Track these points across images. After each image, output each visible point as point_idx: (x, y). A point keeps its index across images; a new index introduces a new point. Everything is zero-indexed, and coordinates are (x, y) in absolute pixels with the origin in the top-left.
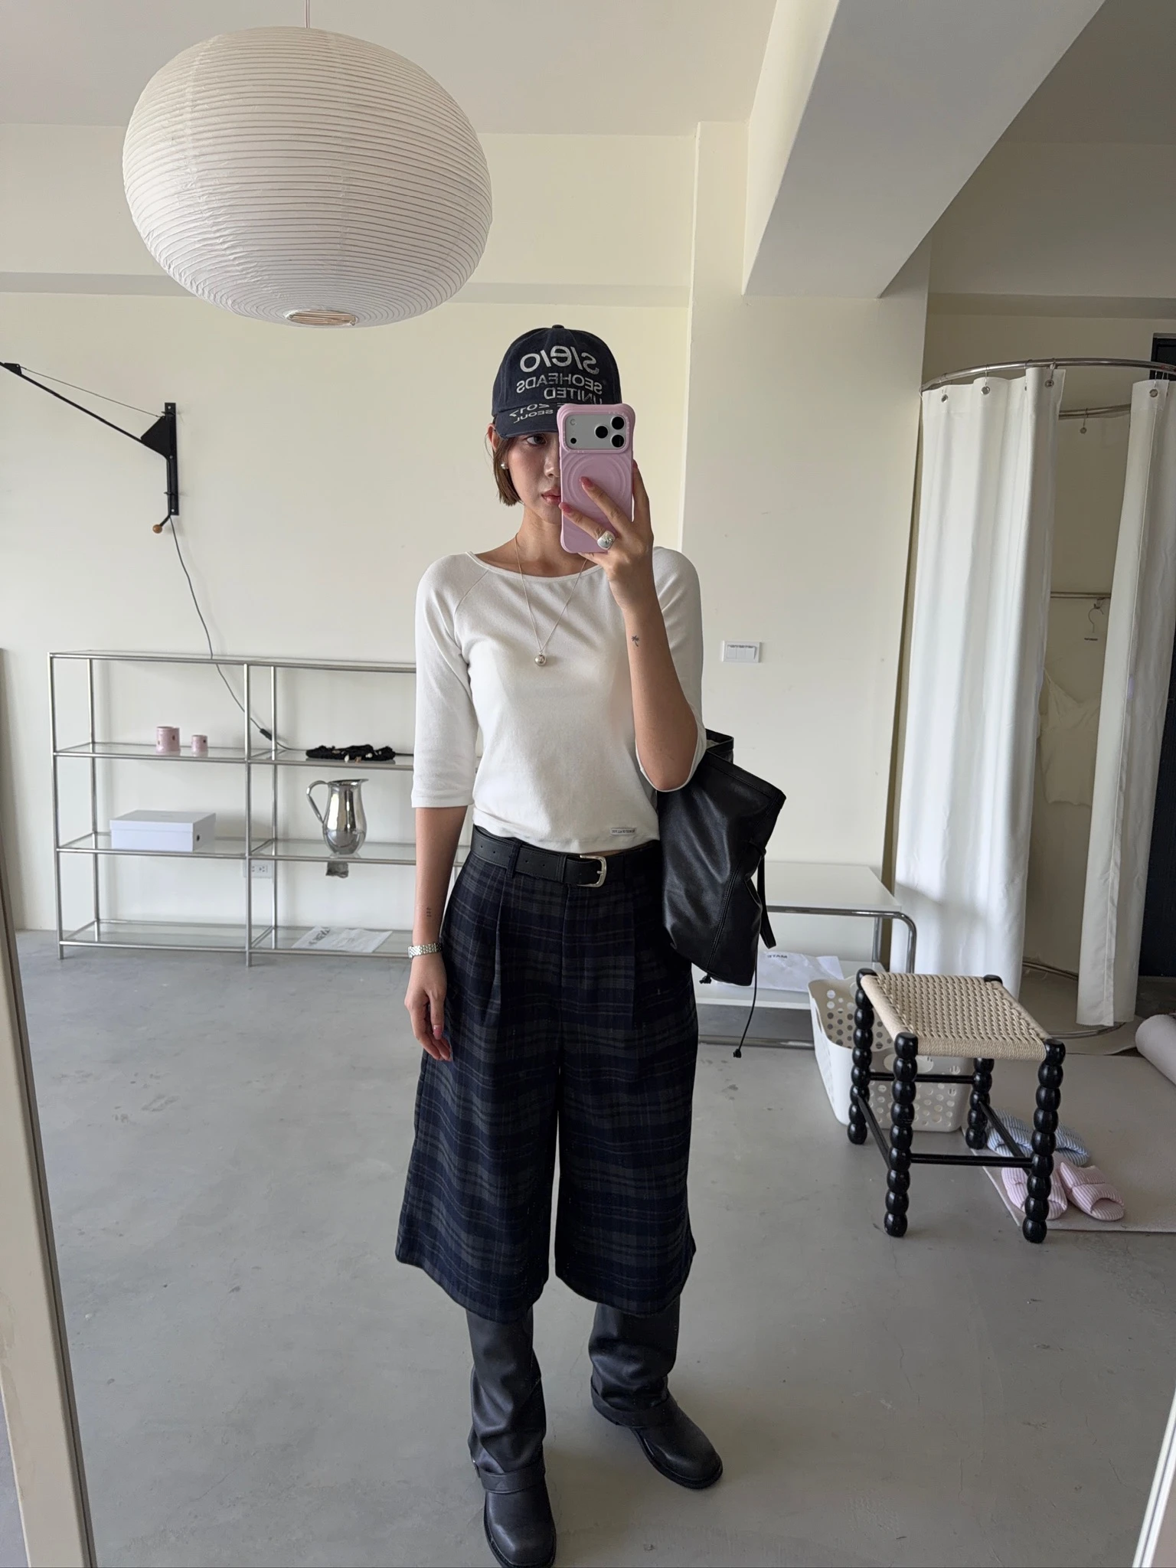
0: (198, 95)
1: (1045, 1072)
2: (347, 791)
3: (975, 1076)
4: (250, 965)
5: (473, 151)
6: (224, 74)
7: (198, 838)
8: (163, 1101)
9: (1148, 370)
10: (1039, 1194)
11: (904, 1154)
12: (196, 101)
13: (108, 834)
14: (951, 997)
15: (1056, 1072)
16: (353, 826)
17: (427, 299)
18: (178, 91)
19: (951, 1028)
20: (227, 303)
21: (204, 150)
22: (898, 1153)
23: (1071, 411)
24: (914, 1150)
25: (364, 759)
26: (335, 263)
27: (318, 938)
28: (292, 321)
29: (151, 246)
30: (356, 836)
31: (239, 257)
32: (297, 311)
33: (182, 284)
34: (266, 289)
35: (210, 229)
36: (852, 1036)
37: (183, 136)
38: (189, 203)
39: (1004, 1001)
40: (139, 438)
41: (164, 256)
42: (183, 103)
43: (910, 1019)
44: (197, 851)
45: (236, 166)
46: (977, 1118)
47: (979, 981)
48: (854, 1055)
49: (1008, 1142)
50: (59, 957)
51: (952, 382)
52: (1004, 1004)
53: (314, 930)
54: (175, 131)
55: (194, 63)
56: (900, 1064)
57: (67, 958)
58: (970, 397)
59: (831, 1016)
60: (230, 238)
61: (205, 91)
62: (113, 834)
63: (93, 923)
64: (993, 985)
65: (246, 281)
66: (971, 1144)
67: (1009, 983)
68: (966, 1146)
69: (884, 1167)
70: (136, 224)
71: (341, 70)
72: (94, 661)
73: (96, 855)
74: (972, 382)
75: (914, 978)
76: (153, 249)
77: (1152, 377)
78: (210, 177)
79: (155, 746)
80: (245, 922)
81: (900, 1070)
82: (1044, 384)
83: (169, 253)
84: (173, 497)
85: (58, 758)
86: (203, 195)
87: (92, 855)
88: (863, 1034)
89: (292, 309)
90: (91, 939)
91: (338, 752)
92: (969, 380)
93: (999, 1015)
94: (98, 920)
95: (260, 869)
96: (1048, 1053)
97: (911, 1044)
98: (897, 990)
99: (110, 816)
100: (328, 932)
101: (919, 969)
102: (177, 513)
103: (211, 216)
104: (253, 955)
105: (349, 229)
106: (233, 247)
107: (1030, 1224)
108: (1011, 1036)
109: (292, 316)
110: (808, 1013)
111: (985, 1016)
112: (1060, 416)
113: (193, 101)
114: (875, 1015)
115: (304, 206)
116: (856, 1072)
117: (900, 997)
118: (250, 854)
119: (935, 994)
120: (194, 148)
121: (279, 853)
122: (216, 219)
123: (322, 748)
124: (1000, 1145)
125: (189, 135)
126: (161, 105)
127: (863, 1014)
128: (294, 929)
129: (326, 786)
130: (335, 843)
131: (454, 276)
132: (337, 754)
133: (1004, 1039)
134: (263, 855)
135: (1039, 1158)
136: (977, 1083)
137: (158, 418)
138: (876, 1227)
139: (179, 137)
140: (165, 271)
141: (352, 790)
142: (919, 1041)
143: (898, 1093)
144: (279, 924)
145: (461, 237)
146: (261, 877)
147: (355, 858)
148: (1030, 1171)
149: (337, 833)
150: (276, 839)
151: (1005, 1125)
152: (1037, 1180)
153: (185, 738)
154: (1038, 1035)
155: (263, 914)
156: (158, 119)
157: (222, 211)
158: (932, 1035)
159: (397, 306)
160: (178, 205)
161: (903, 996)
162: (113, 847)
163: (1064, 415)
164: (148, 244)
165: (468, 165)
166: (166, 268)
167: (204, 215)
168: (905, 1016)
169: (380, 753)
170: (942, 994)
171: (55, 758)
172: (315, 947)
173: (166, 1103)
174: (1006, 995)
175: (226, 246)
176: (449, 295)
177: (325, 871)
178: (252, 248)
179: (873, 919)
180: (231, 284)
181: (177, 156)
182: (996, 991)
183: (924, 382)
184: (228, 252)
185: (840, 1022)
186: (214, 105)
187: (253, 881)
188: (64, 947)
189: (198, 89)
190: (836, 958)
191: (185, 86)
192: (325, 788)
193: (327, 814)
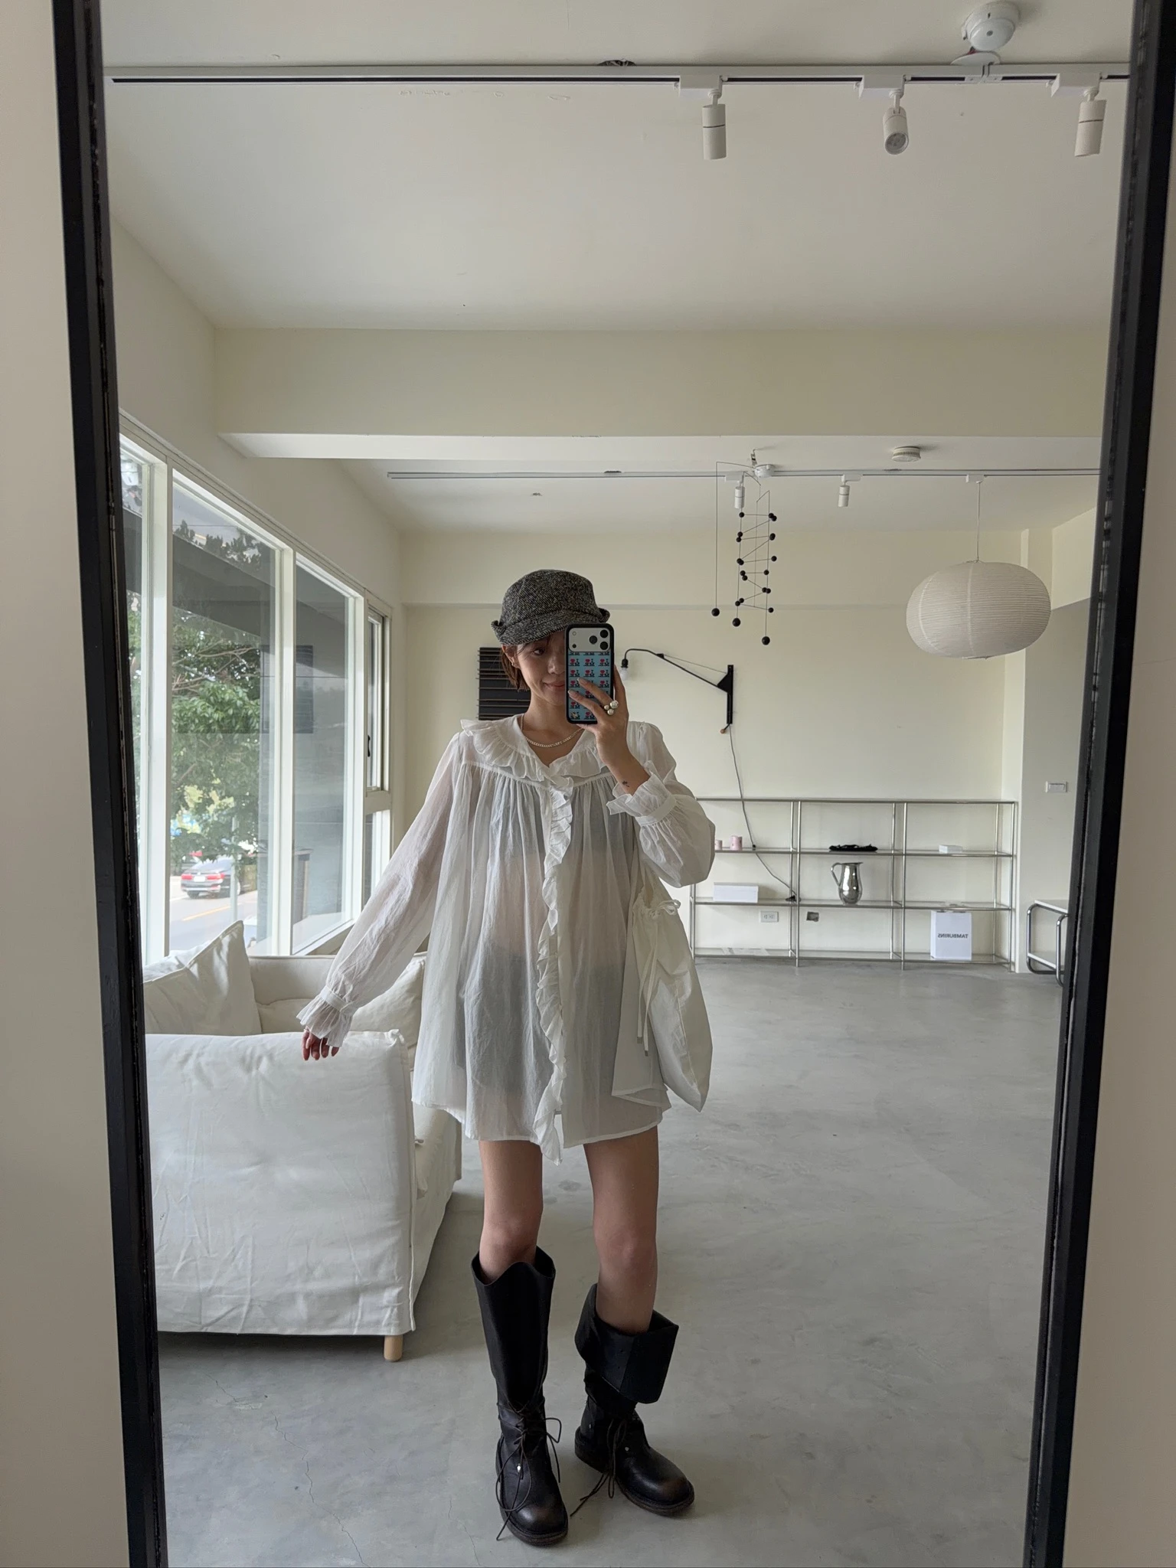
2: (854, 867)
4: (799, 966)
7: (760, 896)
16: (857, 888)
30: (858, 894)
40: (717, 683)
44: (762, 903)
84: (730, 715)
102: (731, 722)
104: (800, 961)
137: (725, 674)
162: (714, 900)
192: (840, 867)
193: (842, 881)
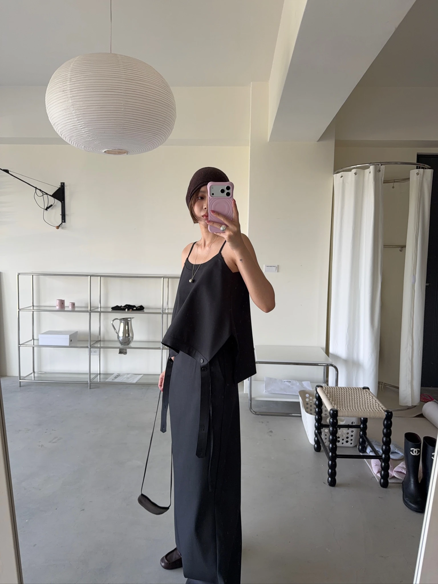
0: (72, 76)
1: (386, 422)
2: (126, 322)
3: (360, 426)
4: (90, 388)
5: (169, 94)
6: (81, 69)
7: (71, 341)
8: (56, 439)
9: (415, 166)
10: (385, 469)
11: (334, 455)
12: (71, 78)
13: (38, 340)
14: (350, 395)
15: (389, 422)
16: (129, 335)
17: (153, 145)
18: (65, 75)
19: (350, 407)
20: (82, 147)
21: (74, 95)
22: (332, 454)
23: (389, 181)
24: (338, 453)
25: (133, 310)
26: (120, 133)
27: (116, 378)
28: (105, 153)
29: (55, 128)
30: (130, 339)
31: (87, 131)
32: (107, 150)
33: (66, 141)
34: (96, 142)
35: (76, 122)
36: (314, 411)
37: (67, 90)
38: (70, 113)
39: (370, 396)
40: (51, 194)
41: (59, 132)
42: (67, 79)
43: (335, 404)
44: (70, 345)
45: (84, 100)
46: (362, 441)
47: (361, 389)
48: (315, 418)
49: (374, 450)
50: (19, 386)
51: (343, 171)
52: (370, 397)
53: (114, 375)
54: (64, 89)
55: (71, 66)
56: (331, 420)
57: (22, 386)
58: (350, 176)
59: (307, 404)
60: (83, 125)
61: (74, 75)
62: (40, 340)
63: (32, 373)
64: (366, 390)
65: (89, 139)
66: (360, 451)
67: (373, 389)
68: (359, 452)
69: (327, 460)
70: (50, 121)
71: (123, 67)
72: (34, 276)
73: (33, 347)
74: (351, 171)
75: (337, 388)
76: (56, 129)
77: (417, 168)
78: (76, 104)
79: (56, 307)
80: (88, 372)
81: (331, 423)
82: (377, 170)
83: (62, 130)
84: (63, 216)
85: (20, 312)
86: (74, 110)
87: (32, 348)
88: (318, 410)
89: (105, 149)
90: (32, 379)
91: (123, 308)
92: (350, 170)
93: (368, 402)
94: (34, 372)
95: (94, 352)
96: (386, 415)
97: (335, 412)
98: (330, 393)
99: (39, 333)
100: (119, 375)
101: (339, 386)
102: (65, 222)
103: (76, 117)
104: (91, 384)
105: (125, 121)
106: (84, 128)
107: (382, 481)
108: (372, 409)
109: (105, 151)
110: (299, 403)
111: (363, 402)
112: (384, 182)
113: (70, 78)
114: (323, 403)
115: (109, 114)
116: (317, 424)
117: (331, 396)
118: (90, 346)
119: (345, 394)
120: (70, 94)
121: (101, 346)
122: (78, 118)
123: (117, 306)
124: (371, 451)
125: (69, 90)
126: (60, 80)
127: (318, 402)
128: (107, 374)
129: (119, 320)
130: (122, 342)
131: (163, 137)
132: (122, 309)
133: (370, 410)
134: (95, 347)
135: (385, 456)
136: (362, 428)
137: (58, 188)
138: (324, 483)
139: (65, 91)
140: (60, 137)
141: (128, 321)
142: (338, 412)
143: (331, 432)
144: (101, 372)
145: (165, 123)
146: (94, 355)
147: (129, 347)
148: (381, 460)
149: (123, 338)
150: (100, 341)
151: (373, 444)
152: (384, 464)
153: (67, 304)
154: (382, 409)
155: (95, 369)
156: (58, 84)
157: (80, 115)
158: (343, 409)
159: (143, 148)
160: (65, 114)
161: (333, 395)
162: (40, 344)
163: (385, 182)
164: (54, 127)
165: (167, 98)
166: (60, 136)
167: (74, 117)
168: (333, 402)
169: (139, 308)
170: (347, 394)
171: (19, 311)
172: (114, 381)
173: (58, 440)
174: (371, 394)
175: (82, 127)
176: (161, 143)
177: (118, 352)
178: (91, 128)
179: (323, 367)
180: (83, 141)
181: (65, 97)
182: (367, 393)
183: (334, 171)
184: (82, 130)
185: (311, 406)
186: (77, 80)
187: (91, 356)
188: (21, 382)
189: (72, 74)
190: (309, 382)
191: (67, 73)
192: (118, 321)
193: (119, 331)
